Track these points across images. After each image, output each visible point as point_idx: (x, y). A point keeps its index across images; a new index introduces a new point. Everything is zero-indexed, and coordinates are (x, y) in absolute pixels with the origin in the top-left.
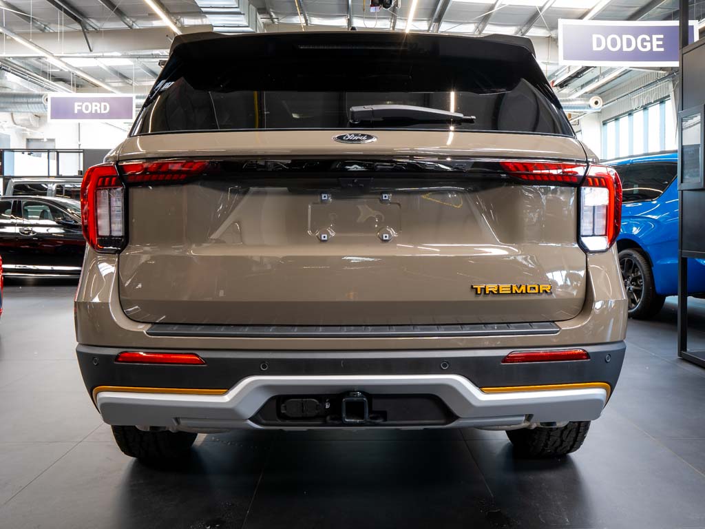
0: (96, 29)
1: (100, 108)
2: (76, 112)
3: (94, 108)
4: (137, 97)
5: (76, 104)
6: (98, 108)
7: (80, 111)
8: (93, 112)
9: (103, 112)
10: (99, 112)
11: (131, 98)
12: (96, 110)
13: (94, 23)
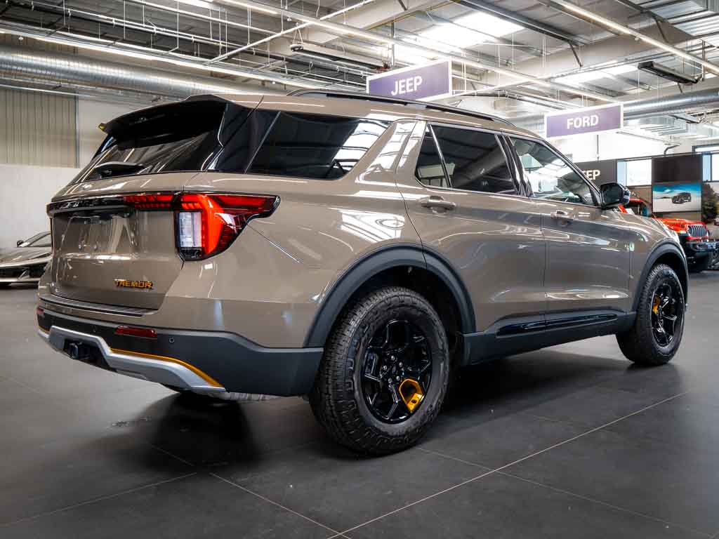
0: (585, 44)
1: (590, 121)
2: (568, 127)
3: (584, 122)
4: (625, 106)
5: (568, 120)
6: (587, 121)
7: (572, 126)
8: (584, 125)
9: (592, 124)
10: (588, 124)
11: (619, 106)
12: (586, 124)
13: (582, 39)
